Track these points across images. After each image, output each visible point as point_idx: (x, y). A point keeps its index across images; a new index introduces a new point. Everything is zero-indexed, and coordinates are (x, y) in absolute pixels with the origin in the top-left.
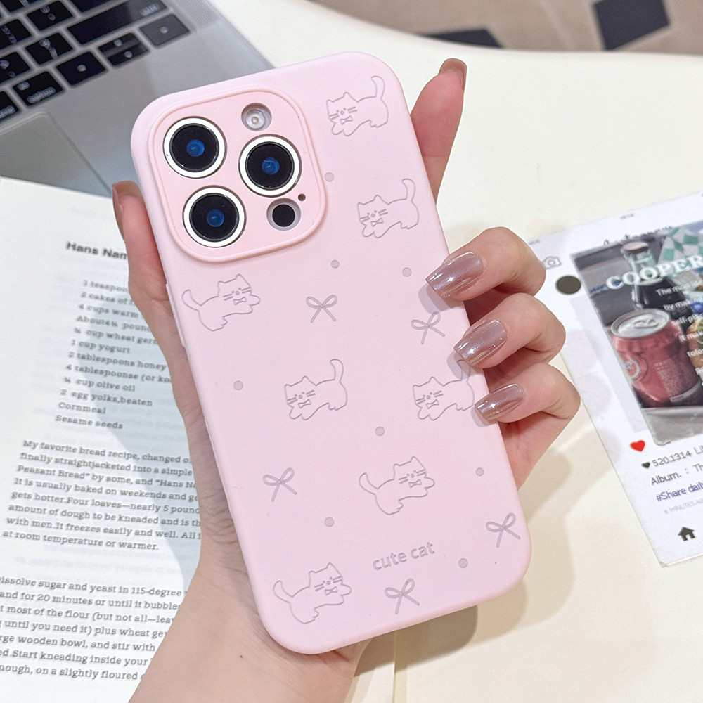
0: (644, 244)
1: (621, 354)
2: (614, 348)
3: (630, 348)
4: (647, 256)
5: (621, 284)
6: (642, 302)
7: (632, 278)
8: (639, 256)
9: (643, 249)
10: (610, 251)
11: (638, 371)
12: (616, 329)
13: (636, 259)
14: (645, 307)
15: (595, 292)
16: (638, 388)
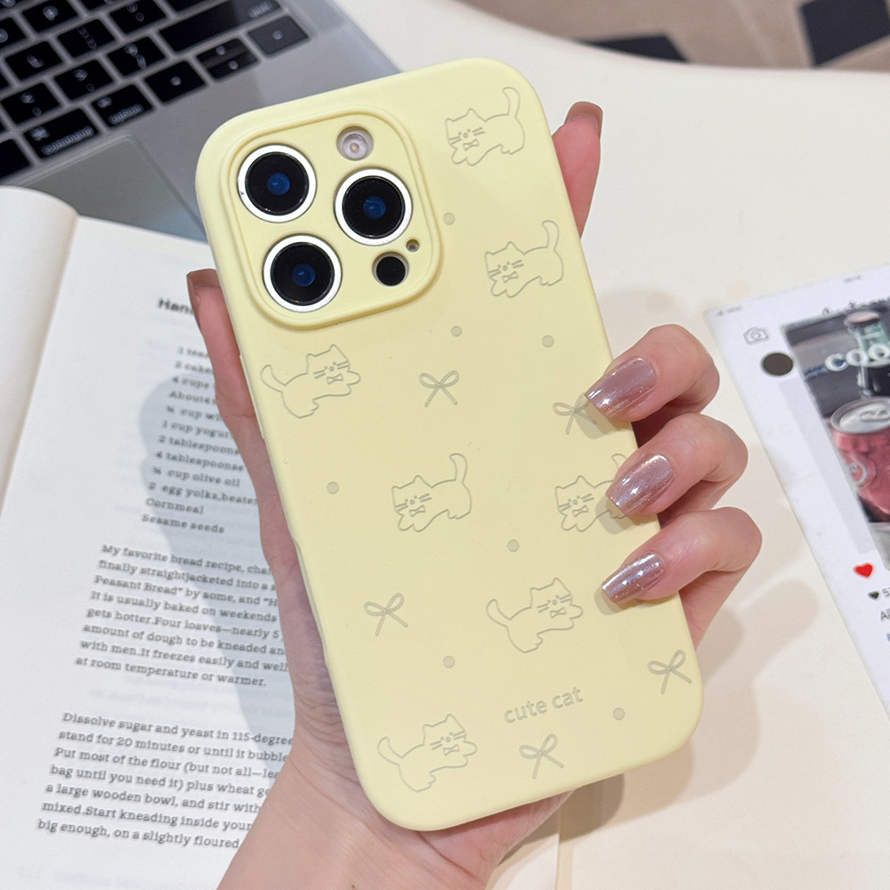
0: (873, 315)
1: (844, 453)
2: (834, 445)
3: (855, 446)
4: (878, 330)
5: (844, 365)
6: (870, 387)
7: (858, 358)
8: (868, 329)
9: (873, 322)
10: (831, 323)
11: (865, 474)
12: (838, 421)
13: (863, 333)
14: (875, 394)
15: (811, 374)
16: (864, 497)
